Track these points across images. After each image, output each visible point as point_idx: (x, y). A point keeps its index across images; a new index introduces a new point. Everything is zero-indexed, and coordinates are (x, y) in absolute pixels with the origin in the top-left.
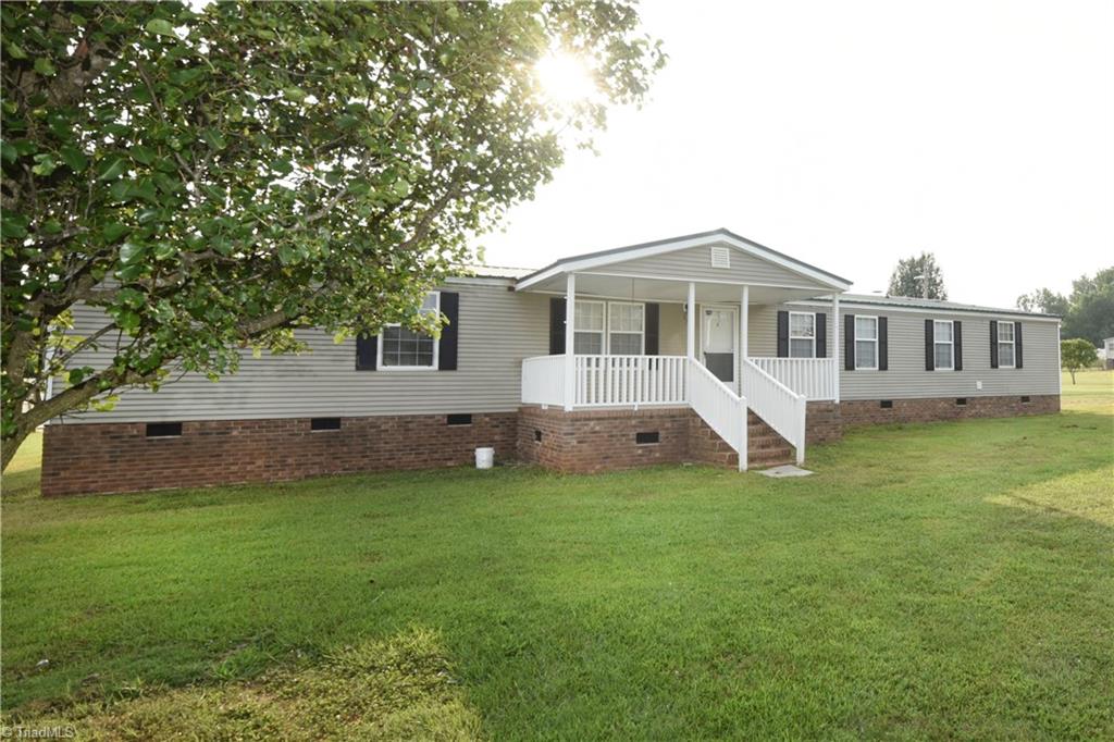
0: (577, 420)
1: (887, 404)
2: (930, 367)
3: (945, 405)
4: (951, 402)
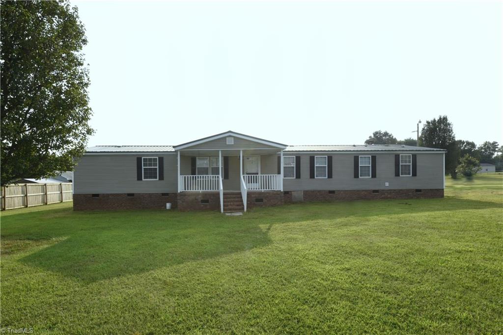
0: (181, 195)
1: (332, 192)
2: (356, 176)
3: (366, 193)
4: (369, 192)
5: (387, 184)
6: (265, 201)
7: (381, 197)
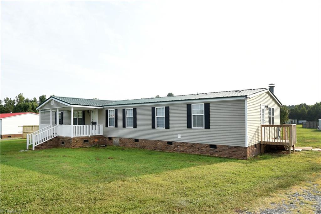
1: (137, 140)
2: (153, 127)
3: (161, 144)
4: (164, 143)
5: (179, 136)
6: (65, 143)
7: (174, 150)
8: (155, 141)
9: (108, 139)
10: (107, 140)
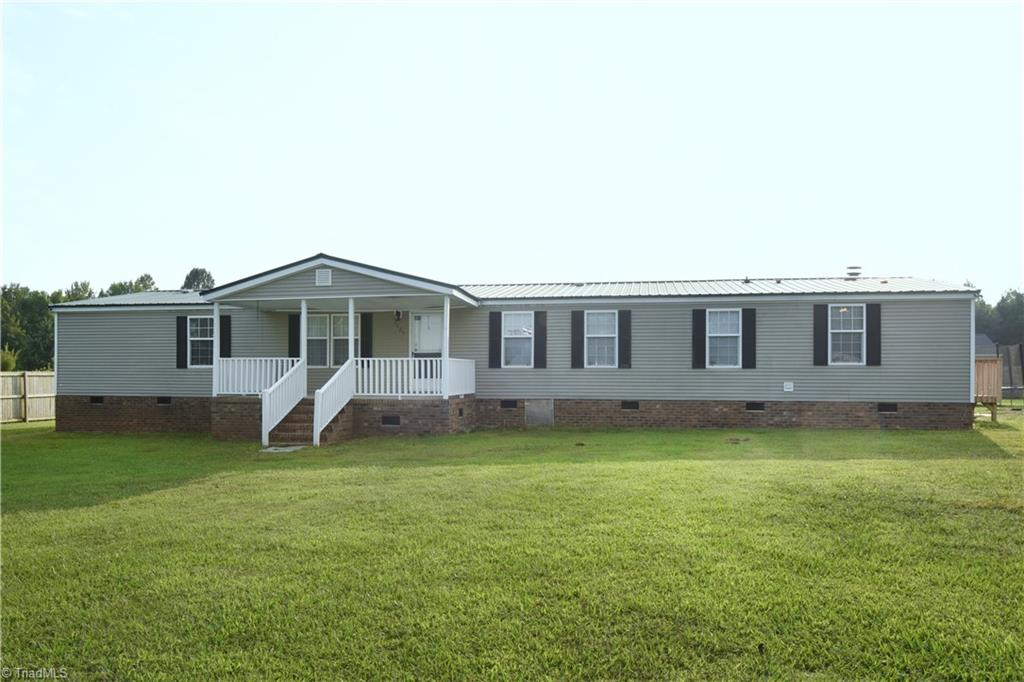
0: (220, 403)
1: (630, 404)
3: (725, 410)
4: (735, 407)
5: (789, 387)
6: (403, 421)
7: (771, 422)
8: (703, 403)
9: (499, 407)
10: (494, 410)
